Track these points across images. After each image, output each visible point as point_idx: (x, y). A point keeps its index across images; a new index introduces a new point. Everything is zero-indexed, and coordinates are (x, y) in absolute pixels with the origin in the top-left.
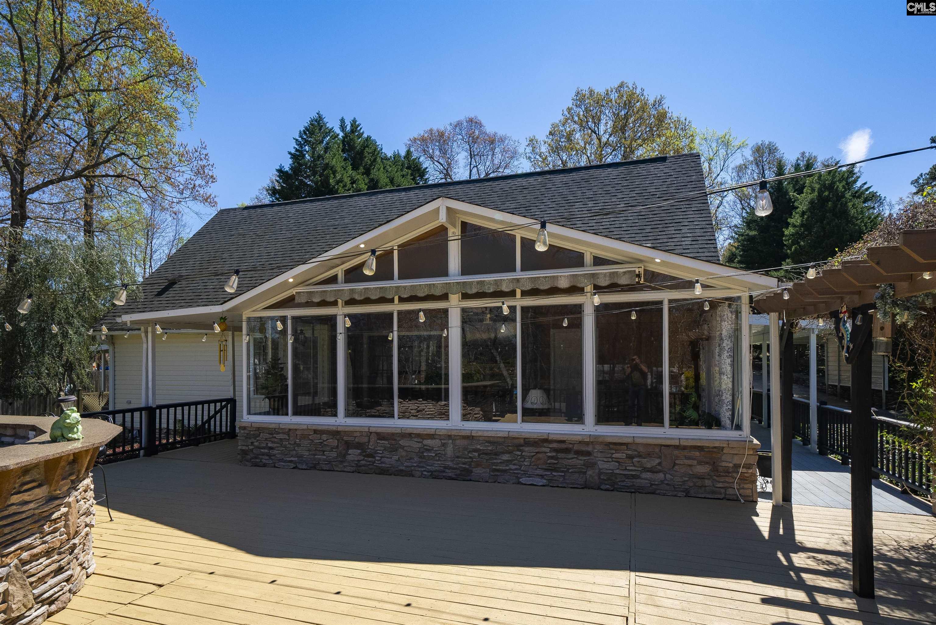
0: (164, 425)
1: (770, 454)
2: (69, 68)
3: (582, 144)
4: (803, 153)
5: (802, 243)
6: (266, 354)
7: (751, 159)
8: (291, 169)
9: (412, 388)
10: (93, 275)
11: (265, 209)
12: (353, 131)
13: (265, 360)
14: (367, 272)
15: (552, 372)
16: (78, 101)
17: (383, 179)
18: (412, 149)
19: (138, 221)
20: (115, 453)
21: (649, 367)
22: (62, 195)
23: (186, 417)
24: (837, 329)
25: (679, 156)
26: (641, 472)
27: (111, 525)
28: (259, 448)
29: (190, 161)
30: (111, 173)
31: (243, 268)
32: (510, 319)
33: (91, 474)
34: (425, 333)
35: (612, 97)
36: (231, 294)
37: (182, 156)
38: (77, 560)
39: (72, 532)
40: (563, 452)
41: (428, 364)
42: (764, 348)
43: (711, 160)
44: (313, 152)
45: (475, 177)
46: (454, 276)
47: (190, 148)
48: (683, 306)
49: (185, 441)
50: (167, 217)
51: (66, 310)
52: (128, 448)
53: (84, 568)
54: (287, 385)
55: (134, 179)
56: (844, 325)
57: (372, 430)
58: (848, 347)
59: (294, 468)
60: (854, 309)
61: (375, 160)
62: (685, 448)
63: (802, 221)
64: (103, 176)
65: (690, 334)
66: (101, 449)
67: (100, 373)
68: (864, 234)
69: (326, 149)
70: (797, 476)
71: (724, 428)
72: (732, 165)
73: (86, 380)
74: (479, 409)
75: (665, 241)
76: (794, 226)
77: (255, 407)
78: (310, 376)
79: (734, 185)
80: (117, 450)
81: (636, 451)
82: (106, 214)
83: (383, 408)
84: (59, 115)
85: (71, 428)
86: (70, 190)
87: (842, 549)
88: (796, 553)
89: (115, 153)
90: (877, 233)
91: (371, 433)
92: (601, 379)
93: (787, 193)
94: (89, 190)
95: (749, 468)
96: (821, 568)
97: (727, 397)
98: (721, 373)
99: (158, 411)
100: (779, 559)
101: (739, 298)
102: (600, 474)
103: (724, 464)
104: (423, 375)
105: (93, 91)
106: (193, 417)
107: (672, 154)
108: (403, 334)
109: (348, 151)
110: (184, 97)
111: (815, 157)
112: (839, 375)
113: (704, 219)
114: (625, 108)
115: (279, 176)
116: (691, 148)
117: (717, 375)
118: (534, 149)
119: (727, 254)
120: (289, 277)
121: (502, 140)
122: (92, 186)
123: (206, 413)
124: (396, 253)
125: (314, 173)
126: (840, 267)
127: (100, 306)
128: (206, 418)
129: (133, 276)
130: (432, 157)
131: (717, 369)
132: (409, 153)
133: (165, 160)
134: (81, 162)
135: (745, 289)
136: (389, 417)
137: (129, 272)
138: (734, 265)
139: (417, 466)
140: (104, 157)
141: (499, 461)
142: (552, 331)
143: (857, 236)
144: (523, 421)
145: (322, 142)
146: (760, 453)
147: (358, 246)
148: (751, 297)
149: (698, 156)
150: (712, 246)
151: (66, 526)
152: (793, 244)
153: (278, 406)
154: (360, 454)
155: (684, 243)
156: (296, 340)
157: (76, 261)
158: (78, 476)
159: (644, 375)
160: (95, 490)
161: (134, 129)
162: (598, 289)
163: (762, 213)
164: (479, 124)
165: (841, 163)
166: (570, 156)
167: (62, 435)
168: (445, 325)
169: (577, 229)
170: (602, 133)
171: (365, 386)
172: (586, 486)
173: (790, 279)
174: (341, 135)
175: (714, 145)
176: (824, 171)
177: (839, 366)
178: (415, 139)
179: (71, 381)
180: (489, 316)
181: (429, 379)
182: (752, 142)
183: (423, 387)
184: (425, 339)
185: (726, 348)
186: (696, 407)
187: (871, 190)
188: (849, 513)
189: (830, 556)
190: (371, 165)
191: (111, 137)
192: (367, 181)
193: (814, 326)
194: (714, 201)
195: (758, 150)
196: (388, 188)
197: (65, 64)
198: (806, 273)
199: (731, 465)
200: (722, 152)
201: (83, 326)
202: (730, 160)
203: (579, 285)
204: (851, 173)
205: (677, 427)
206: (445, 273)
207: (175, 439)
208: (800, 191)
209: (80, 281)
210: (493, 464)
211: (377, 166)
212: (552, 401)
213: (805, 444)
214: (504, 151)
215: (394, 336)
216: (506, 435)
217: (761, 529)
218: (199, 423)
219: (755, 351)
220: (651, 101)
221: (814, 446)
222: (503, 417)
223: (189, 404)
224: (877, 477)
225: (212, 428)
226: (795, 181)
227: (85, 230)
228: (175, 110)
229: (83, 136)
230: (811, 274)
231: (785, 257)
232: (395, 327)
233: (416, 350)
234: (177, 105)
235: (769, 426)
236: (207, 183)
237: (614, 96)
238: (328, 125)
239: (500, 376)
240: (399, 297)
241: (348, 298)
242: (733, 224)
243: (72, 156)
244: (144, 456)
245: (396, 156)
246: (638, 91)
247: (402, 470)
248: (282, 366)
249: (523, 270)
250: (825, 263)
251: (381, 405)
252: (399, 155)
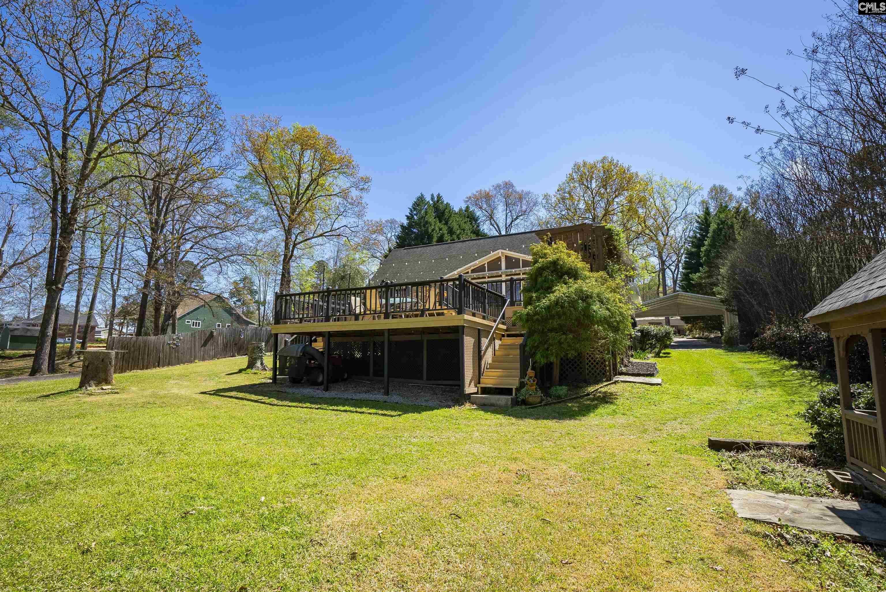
8: (408, 225)
12: (438, 201)
14: (478, 270)
18: (469, 205)
35: (598, 166)
43: (677, 199)
44: (419, 215)
46: (503, 270)
61: (450, 215)
69: (426, 213)
109: (436, 212)
115: (402, 229)
118: (547, 200)
121: (527, 195)
124: (486, 265)
125: (420, 227)
130: (481, 208)
132: (468, 208)
145: (423, 209)
164: (512, 186)
168: (501, 284)
170: (594, 187)
174: (432, 203)
178: (471, 198)
190: (448, 219)
195: (713, 190)
200: (685, 194)
202: (692, 198)
206: (500, 269)
211: (451, 218)
238: (426, 199)
245: (461, 211)
246: (616, 161)
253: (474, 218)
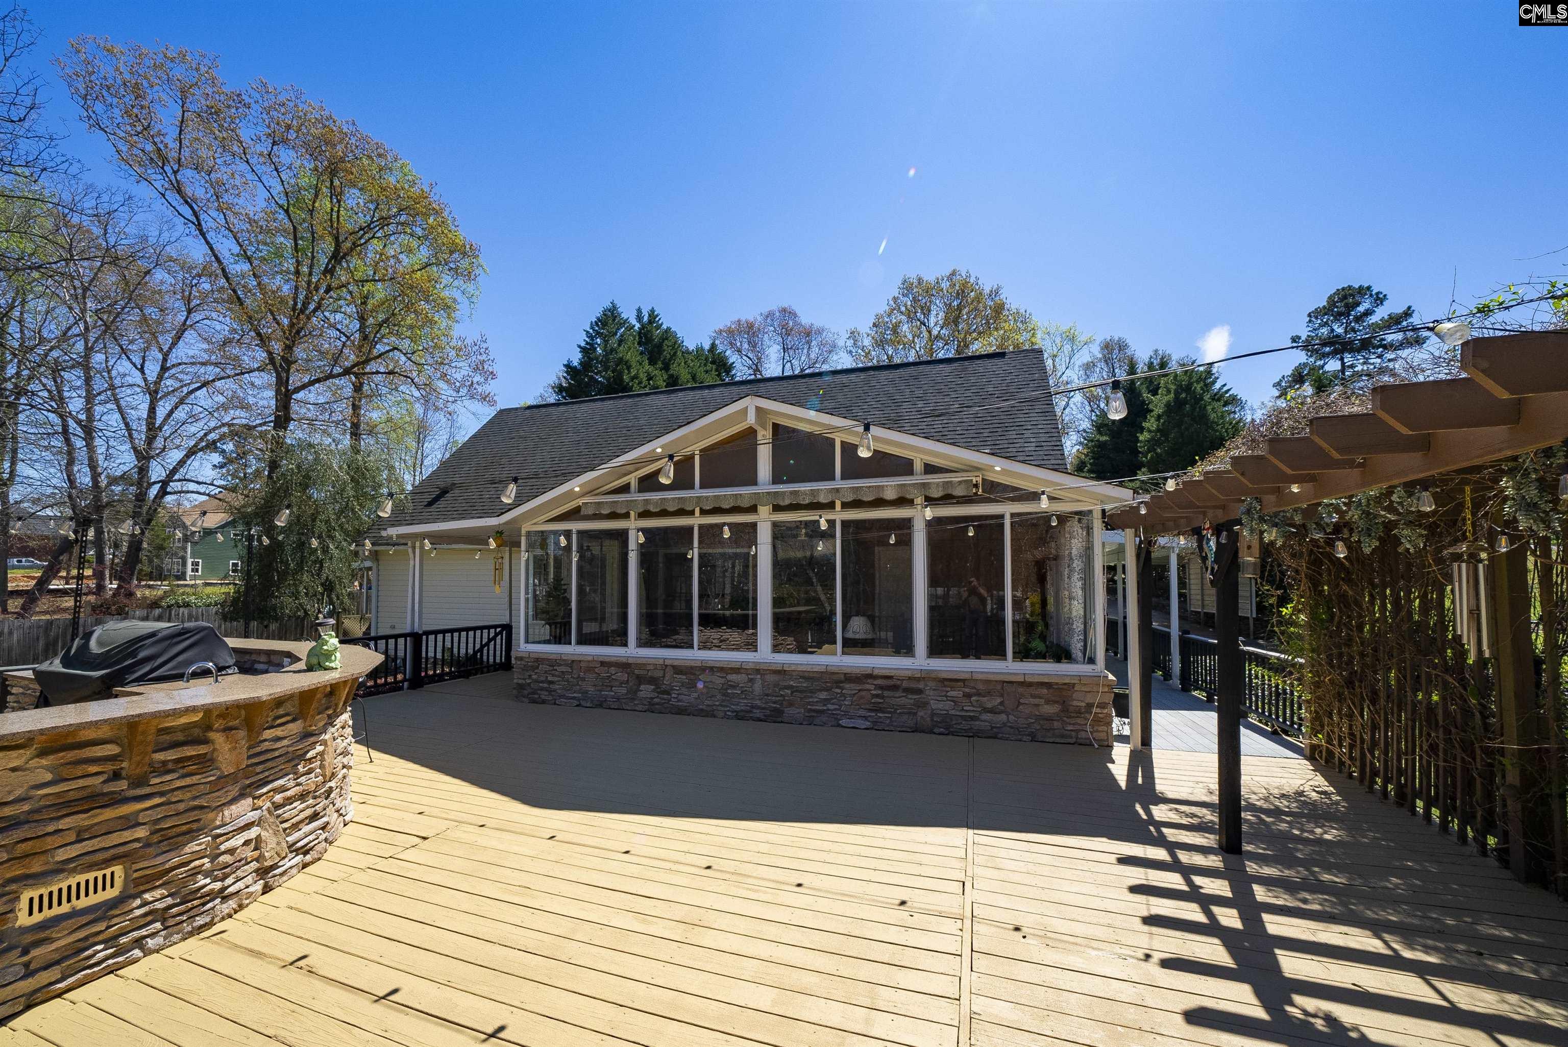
0: (431, 654)
1: (1127, 692)
2: (343, 257)
3: (910, 337)
4: (1156, 351)
5: (1159, 450)
6: (547, 574)
7: (1100, 356)
8: (580, 364)
9: (715, 614)
10: (357, 482)
11: (550, 409)
12: (650, 322)
13: (546, 580)
14: (664, 480)
15: (876, 597)
16: (351, 293)
17: (684, 375)
18: (717, 342)
19: (410, 423)
20: (376, 685)
21: (989, 590)
22: (329, 394)
23: (456, 645)
24: (1200, 547)
25: (1019, 352)
26: (980, 713)
27: (369, 767)
28: (537, 681)
29: (468, 355)
30: (382, 370)
31: (523, 475)
32: (828, 535)
33: (349, 709)
34: (730, 551)
35: (943, 285)
36: (509, 504)
37: (460, 350)
38: (334, 805)
39: (328, 774)
40: (889, 690)
41: (733, 587)
42: (1119, 570)
43: (1055, 356)
44: (606, 345)
45: (788, 373)
46: (764, 484)
47: (469, 341)
48: (1027, 520)
49: (454, 672)
50: (440, 416)
51: (327, 522)
52: (390, 679)
53: (341, 815)
54: (571, 610)
55: (406, 376)
56: (1207, 543)
57: (668, 662)
58: (1213, 569)
59: (577, 706)
60: (1218, 525)
61: (675, 353)
62: (1030, 684)
63: (1158, 426)
64: (373, 373)
65: (1036, 553)
66: (360, 680)
67: (362, 593)
68: (1226, 441)
69: (620, 342)
70: (1159, 716)
71: (1075, 661)
72: (1078, 363)
73: (346, 600)
74: (792, 639)
75: (1006, 446)
76: (1150, 431)
77: (534, 635)
78: (597, 599)
79: (1081, 385)
80: (379, 681)
81: (974, 688)
82: (375, 415)
83: (681, 637)
84: (330, 308)
85: (328, 655)
86: (338, 389)
87: (1207, 799)
88: (1156, 805)
89: (387, 348)
90: (1240, 441)
91: (666, 666)
92: (933, 604)
93: (1140, 394)
94: (358, 388)
95: (1104, 708)
96: (1185, 821)
97: (1078, 626)
98: (1071, 598)
99: (424, 637)
100: (1137, 812)
101: (1090, 512)
102: (933, 715)
103: (1075, 703)
104: (727, 599)
105: (367, 281)
106: (463, 645)
107: (1011, 348)
108: (704, 551)
109: (646, 344)
110: (465, 286)
111: (1169, 355)
112: (1203, 600)
113: (1049, 422)
114: (957, 298)
115: (566, 372)
116: (1032, 343)
117: (1067, 601)
118: (855, 341)
119: (1076, 462)
120: (575, 485)
121: (819, 332)
122: (361, 384)
123: (478, 640)
124: (697, 458)
125: (606, 369)
126: (1202, 478)
127: (364, 517)
128: (478, 646)
129: (401, 484)
130: (739, 351)
131: (1067, 593)
132: (713, 346)
133: (441, 355)
134: (351, 357)
135: (1095, 502)
136: (687, 648)
137: (397, 480)
138: (1084, 475)
139: (721, 706)
140: (375, 352)
141: (816, 700)
142: (877, 549)
143: (1218, 443)
144: (843, 653)
145: (616, 334)
146: (1117, 691)
147: (654, 450)
148: (1103, 511)
149: (1040, 352)
150: (1059, 452)
151: (322, 767)
152: (1149, 451)
153: (560, 633)
154: (654, 691)
155: (1027, 449)
156: (581, 558)
157: (341, 468)
158: (335, 711)
159: (983, 601)
160: (353, 727)
161: (409, 322)
162: (930, 501)
163: (1116, 417)
164: (792, 314)
165: (1198, 362)
166: (896, 350)
167: (319, 664)
168: (753, 541)
169: (905, 432)
170: (932, 325)
171: (660, 611)
172: (915, 730)
173: (1147, 491)
174: (638, 326)
175: (1058, 340)
176: (1179, 371)
177: (1202, 589)
178: (721, 331)
179: (331, 602)
180: (804, 531)
181: (734, 604)
182: (1101, 336)
183: (728, 613)
184: (730, 557)
185: (1077, 569)
186: (1043, 638)
187: (1231, 393)
188: (1216, 757)
189: (1194, 808)
190: (670, 360)
191: (384, 331)
192: (665, 377)
193: (1174, 545)
194: (1060, 402)
195: (1107, 347)
196: (689, 386)
197: (339, 253)
198: (1164, 484)
199: (1083, 704)
200: (1067, 348)
201: (346, 540)
202: (1076, 357)
203: (908, 496)
204: (1209, 373)
205: (1022, 661)
206: (754, 482)
207: (443, 670)
208: (1155, 392)
209: (343, 490)
210: (809, 703)
211: (678, 360)
212: (877, 629)
213: (1165, 680)
214: (821, 345)
215: (694, 554)
216: (823, 669)
217: (1117, 777)
218: (471, 651)
219: (1108, 573)
220: (987, 290)
221: (1176, 682)
222: (821, 648)
223: (459, 630)
224: (1245, 716)
225: (485, 658)
226: (1149, 381)
227: (351, 433)
228: (455, 300)
229: (354, 330)
230: (1171, 485)
231: (1140, 466)
232: (696, 543)
233: (719, 570)
234: (457, 295)
235: (1126, 658)
236: (486, 379)
237: (945, 285)
238: (623, 315)
239: (816, 601)
240: (701, 510)
241: (641, 510)
242: (1081, 428)
243: (342, 352)
244: (408, 688)
245: (700, 349)
246: (972, 280)
247: (702, 710)
248: (564, 587)
249: (843, 478)
250: (1185, 473)
251: (678, 634)
252: (702, 348)
253: (725, 364)
